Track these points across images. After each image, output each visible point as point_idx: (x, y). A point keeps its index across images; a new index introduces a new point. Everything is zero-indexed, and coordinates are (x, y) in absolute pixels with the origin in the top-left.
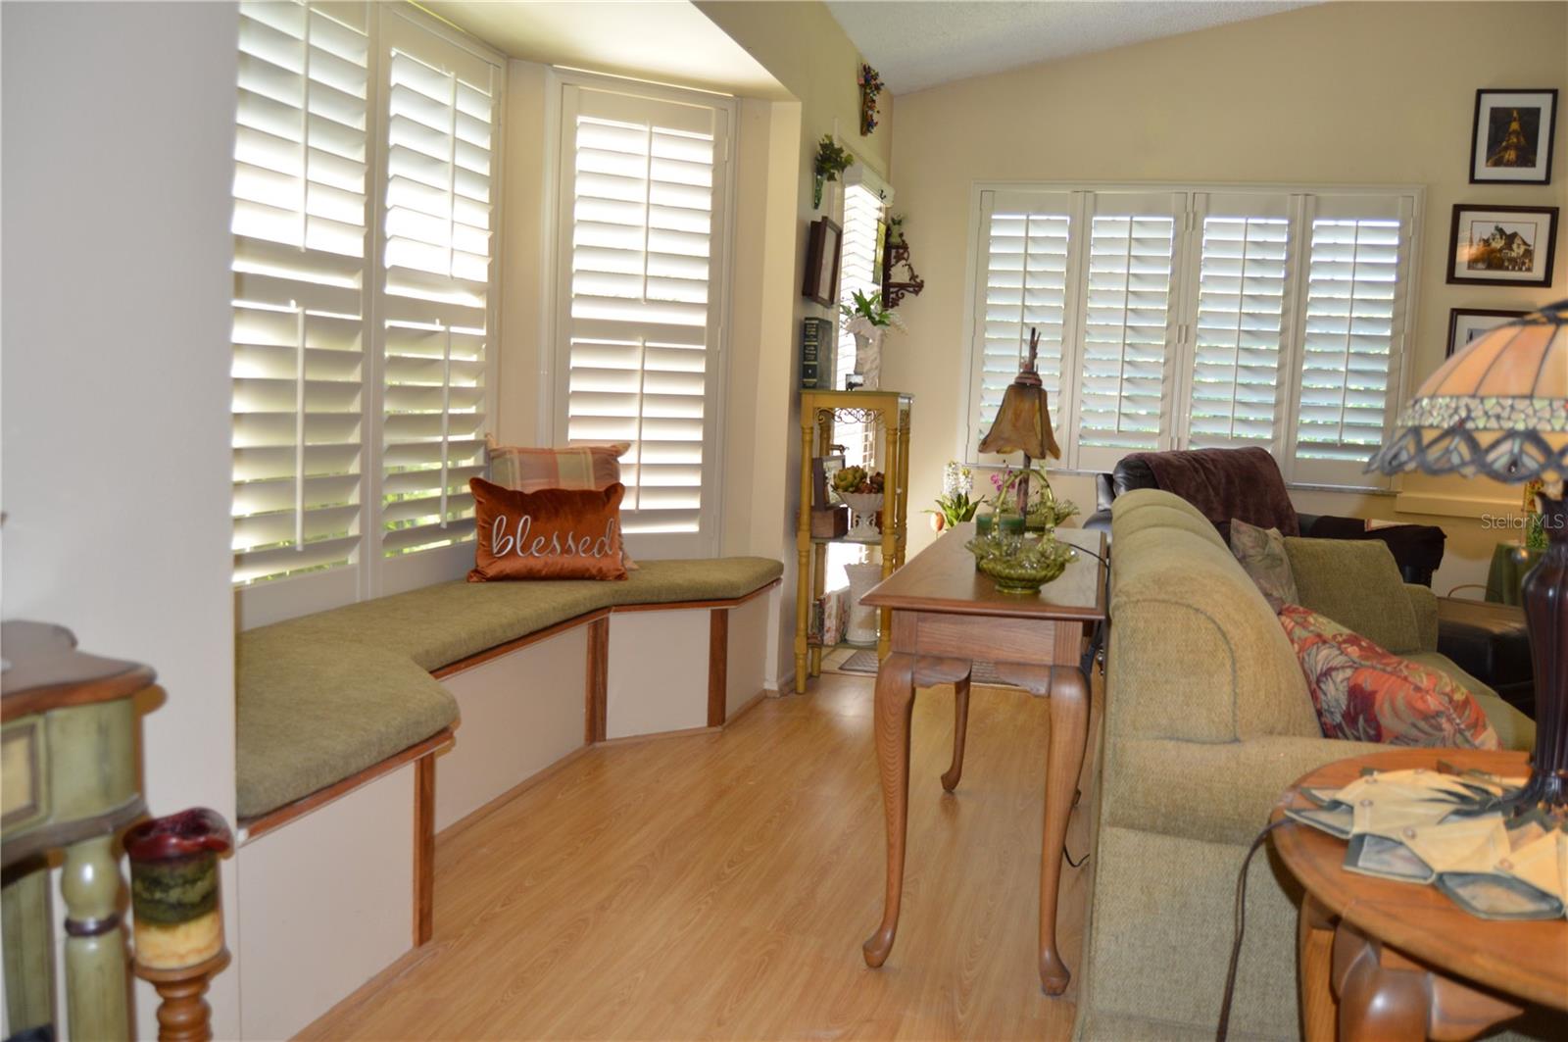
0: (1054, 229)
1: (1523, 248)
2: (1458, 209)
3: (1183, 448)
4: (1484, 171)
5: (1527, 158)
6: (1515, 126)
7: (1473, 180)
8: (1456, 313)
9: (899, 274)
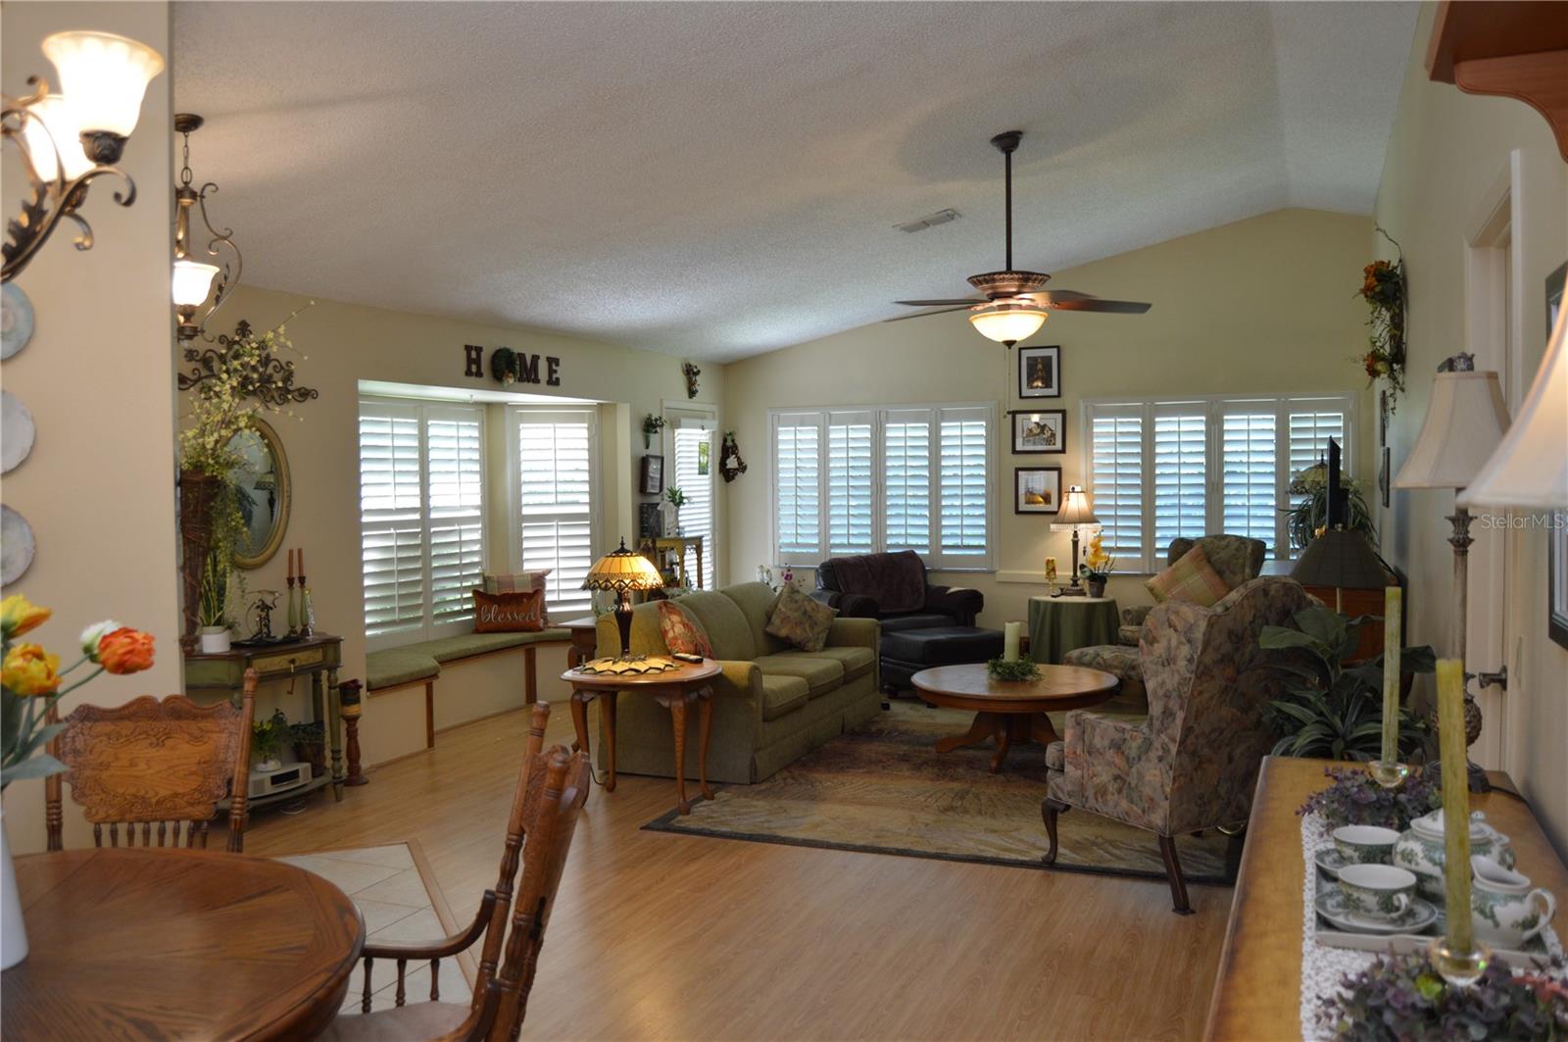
0: (809, 434)
1: (1050, 432)
2: (1015, 413)
3: (884, 551)
4: (1026, 392)
6: (1040, 366)
7: (1021, 397)
8: (1018, 470)
9: (732, 463)
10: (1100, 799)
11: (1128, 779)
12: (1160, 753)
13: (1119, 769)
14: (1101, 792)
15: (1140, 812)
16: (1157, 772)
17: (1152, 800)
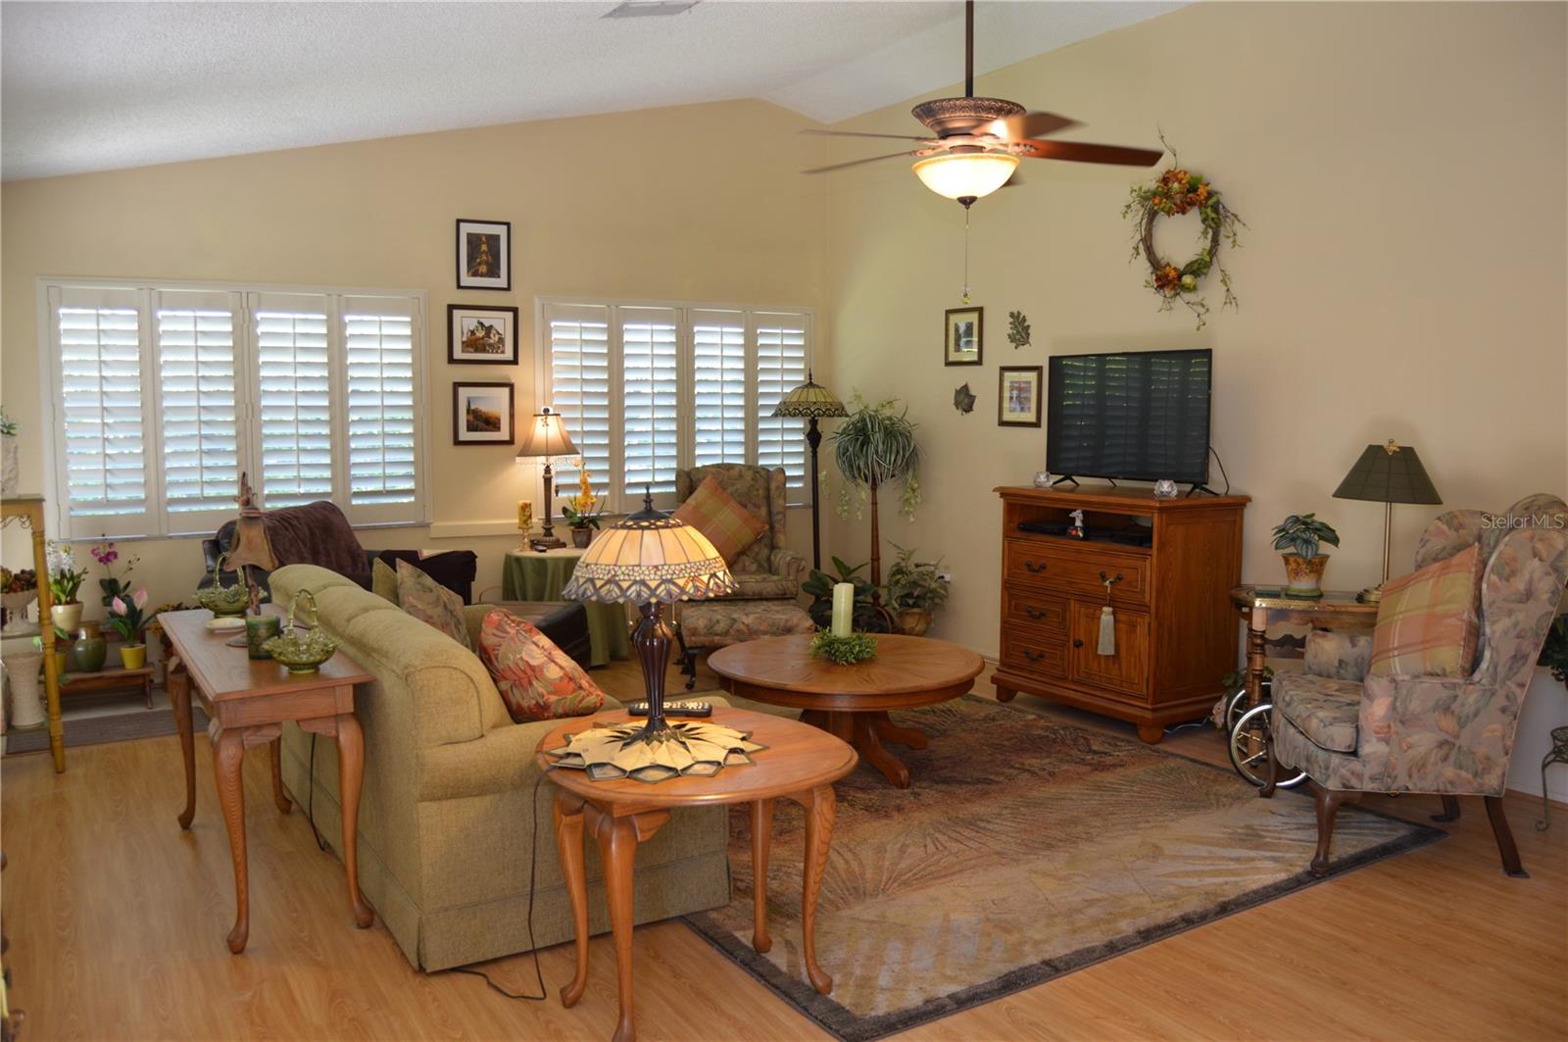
0: (123, 322)
1: (497, 336)
2: (451, 308)
5: (493, 272)
6: (484, 247)
7: (459, 287)
8: (457, 385)
10: (1415, 776)
11: (1458, 743)
12: (1504, 703)
13: (1446, 732)
14: (1420, 766)
15: (1470, 776)
16: (1497, 726)
17: (1488, 759)
